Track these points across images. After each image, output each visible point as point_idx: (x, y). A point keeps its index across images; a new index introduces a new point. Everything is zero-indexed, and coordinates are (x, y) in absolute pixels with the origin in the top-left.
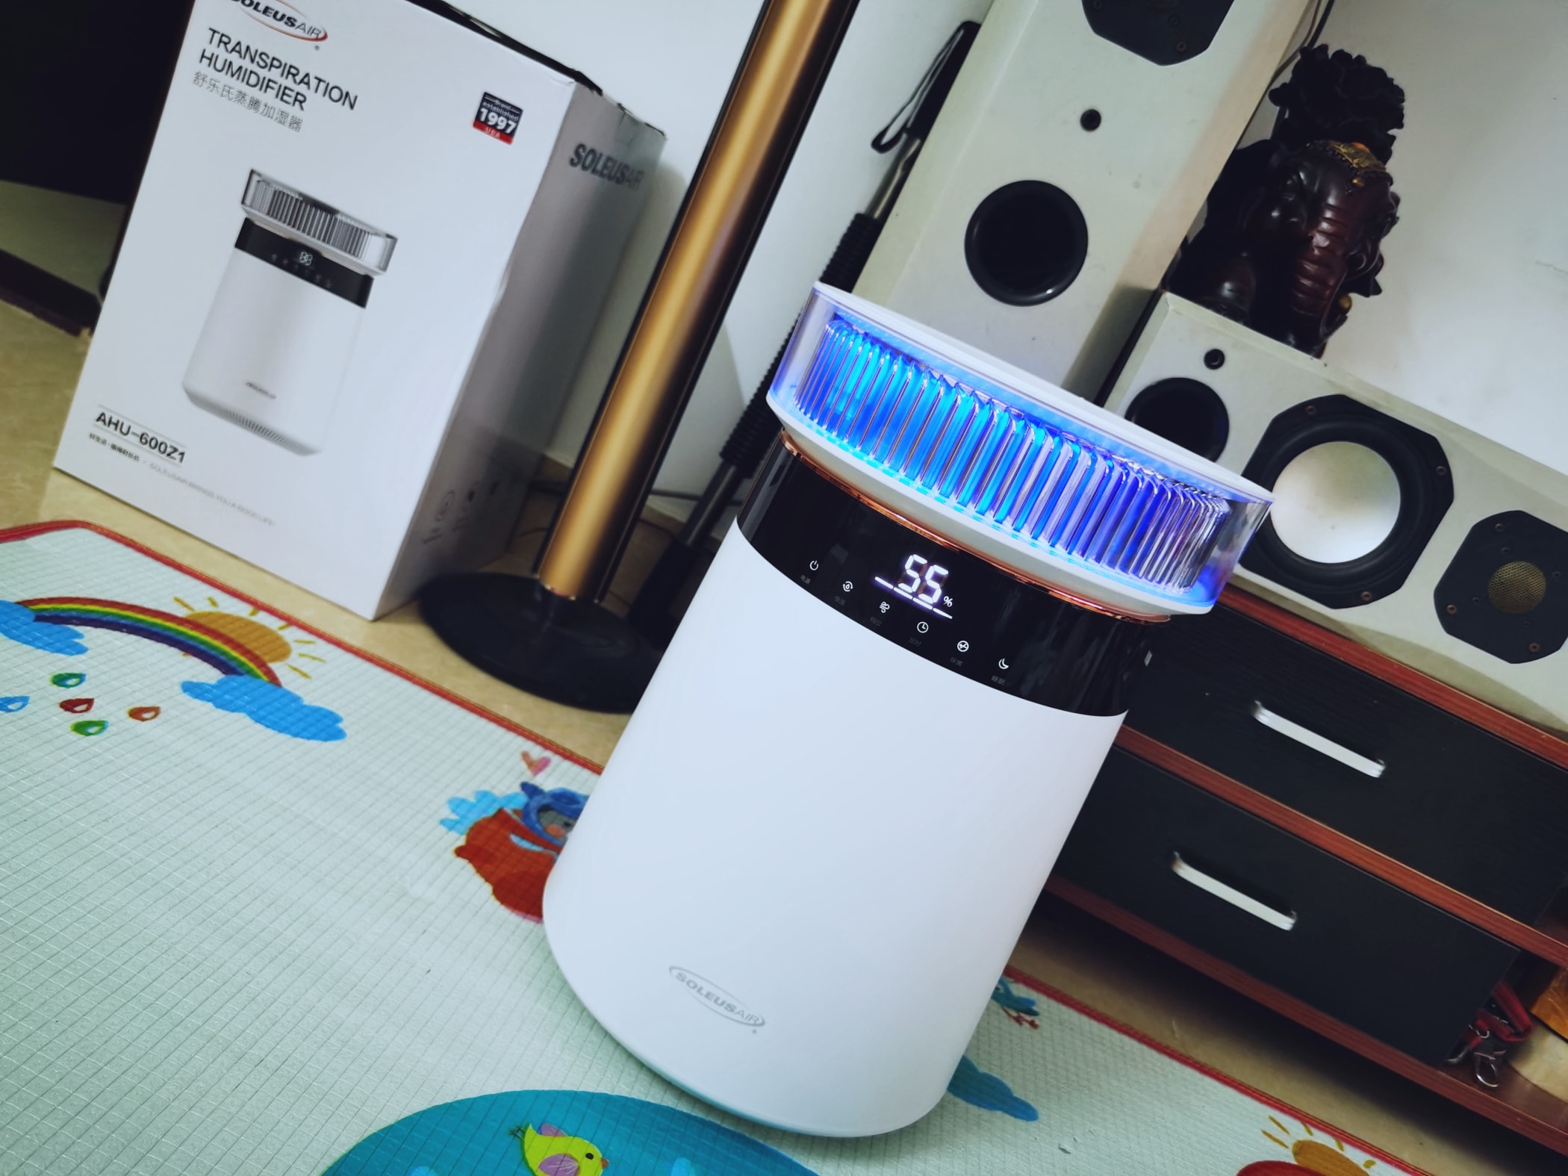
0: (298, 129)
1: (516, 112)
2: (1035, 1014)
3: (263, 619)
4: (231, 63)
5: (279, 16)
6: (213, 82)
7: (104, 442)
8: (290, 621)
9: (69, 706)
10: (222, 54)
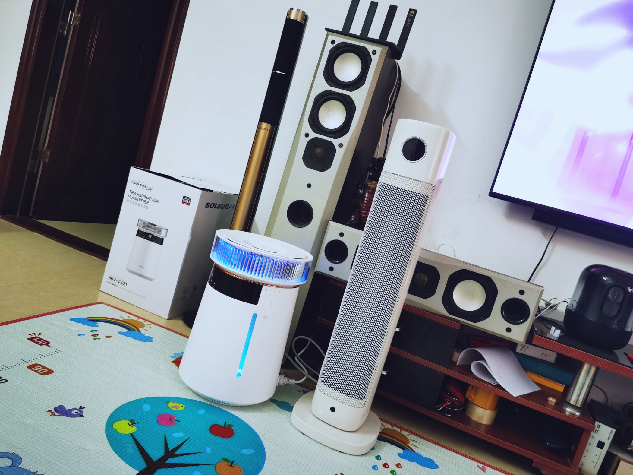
0: (147, 209)
3: (140, 320)
4: (134, 197)
5: (143, 186)
6: (130, 201)
7: (110, 283)
8: (146, 320)
9: (93, 335)
10: (132, 195)
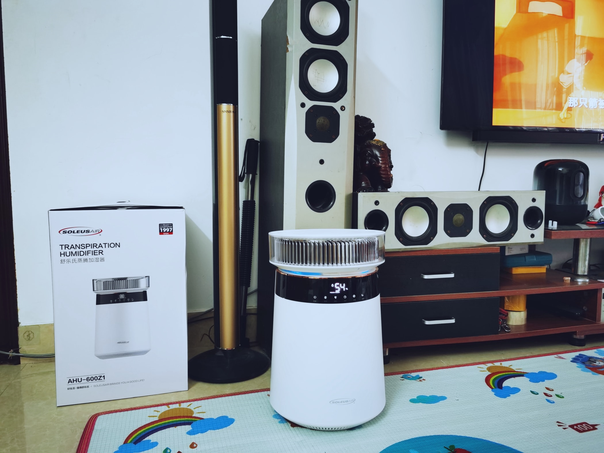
0: (103, 261)
1: (171, 225)
2: (421, 377)
4: (72, 252)
5: (83, 232)
6: (68, 260)
7: (73, 388)
8: (178, 403)
10: (68, 251)
